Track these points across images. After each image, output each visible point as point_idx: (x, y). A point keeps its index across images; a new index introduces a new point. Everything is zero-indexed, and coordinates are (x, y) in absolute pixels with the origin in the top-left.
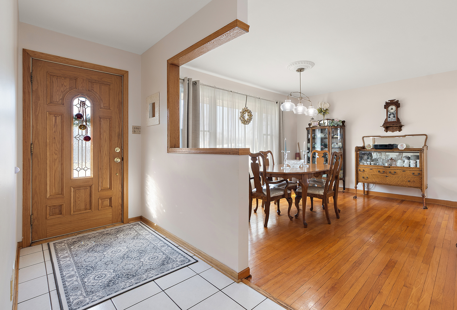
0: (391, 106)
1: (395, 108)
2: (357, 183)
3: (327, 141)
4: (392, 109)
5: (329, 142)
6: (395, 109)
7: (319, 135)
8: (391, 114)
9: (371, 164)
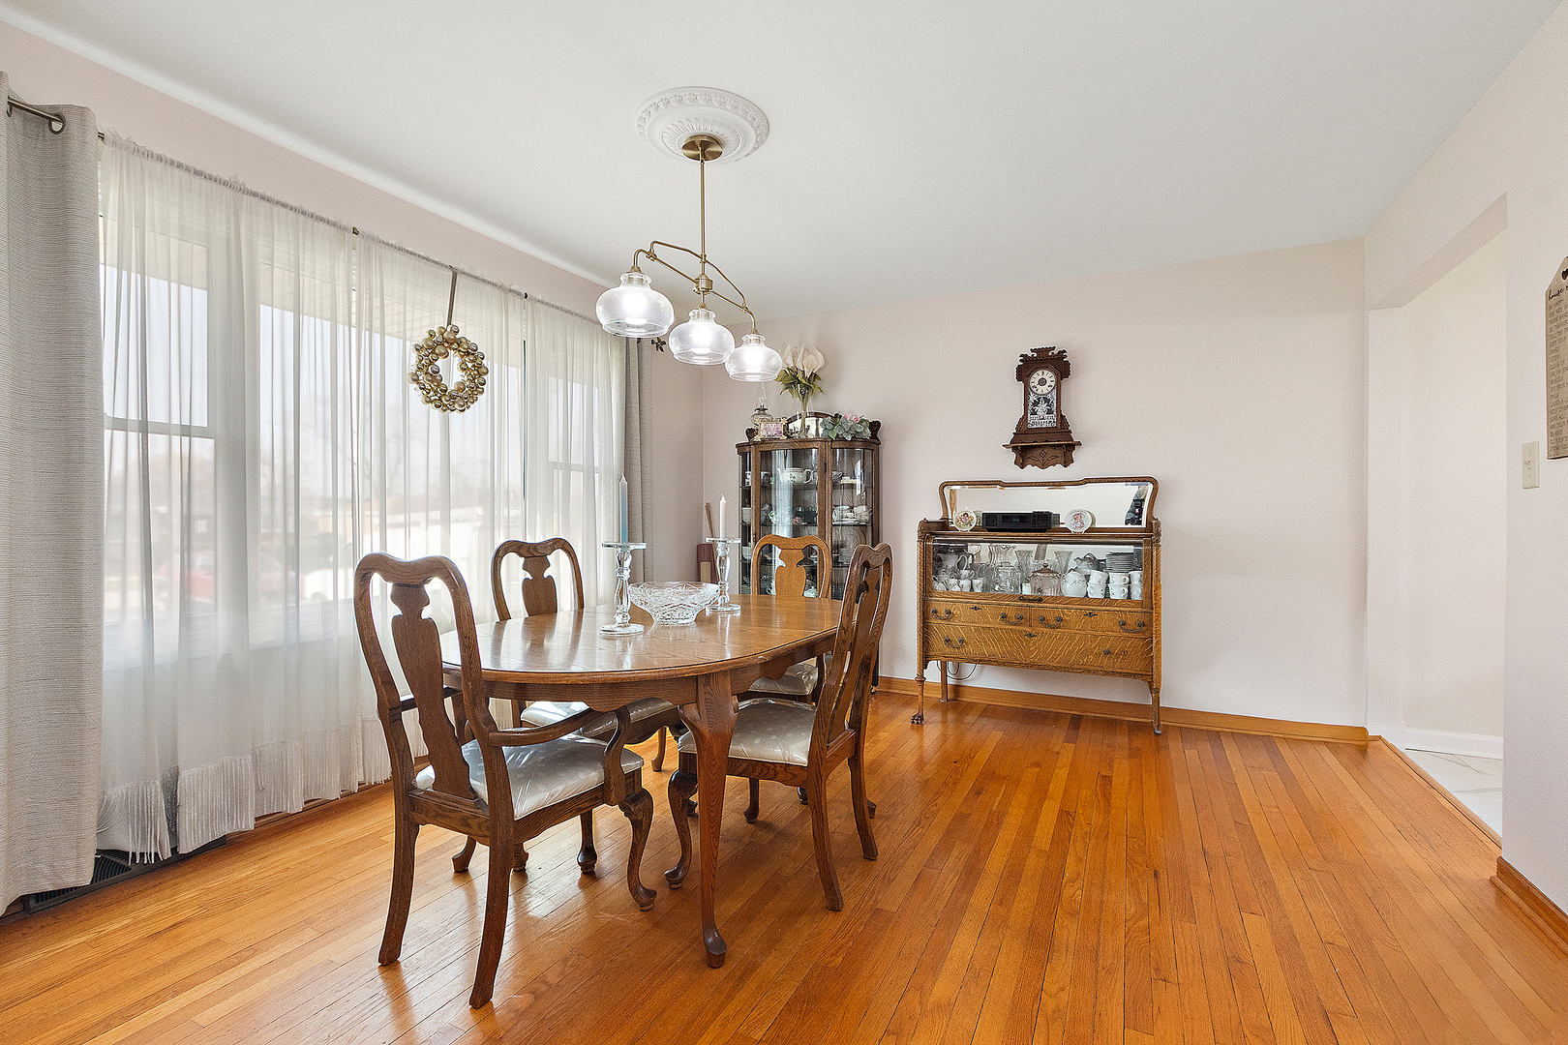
0: (1040, 372)
1: (1053, 379)
2: (924, 663)
3: (813, 498)
4: (1042, 382)
5: (822, 502)
6: (1053, 384)
7: (785, 476)
8: (1039, 399)
9: (972, 589)
